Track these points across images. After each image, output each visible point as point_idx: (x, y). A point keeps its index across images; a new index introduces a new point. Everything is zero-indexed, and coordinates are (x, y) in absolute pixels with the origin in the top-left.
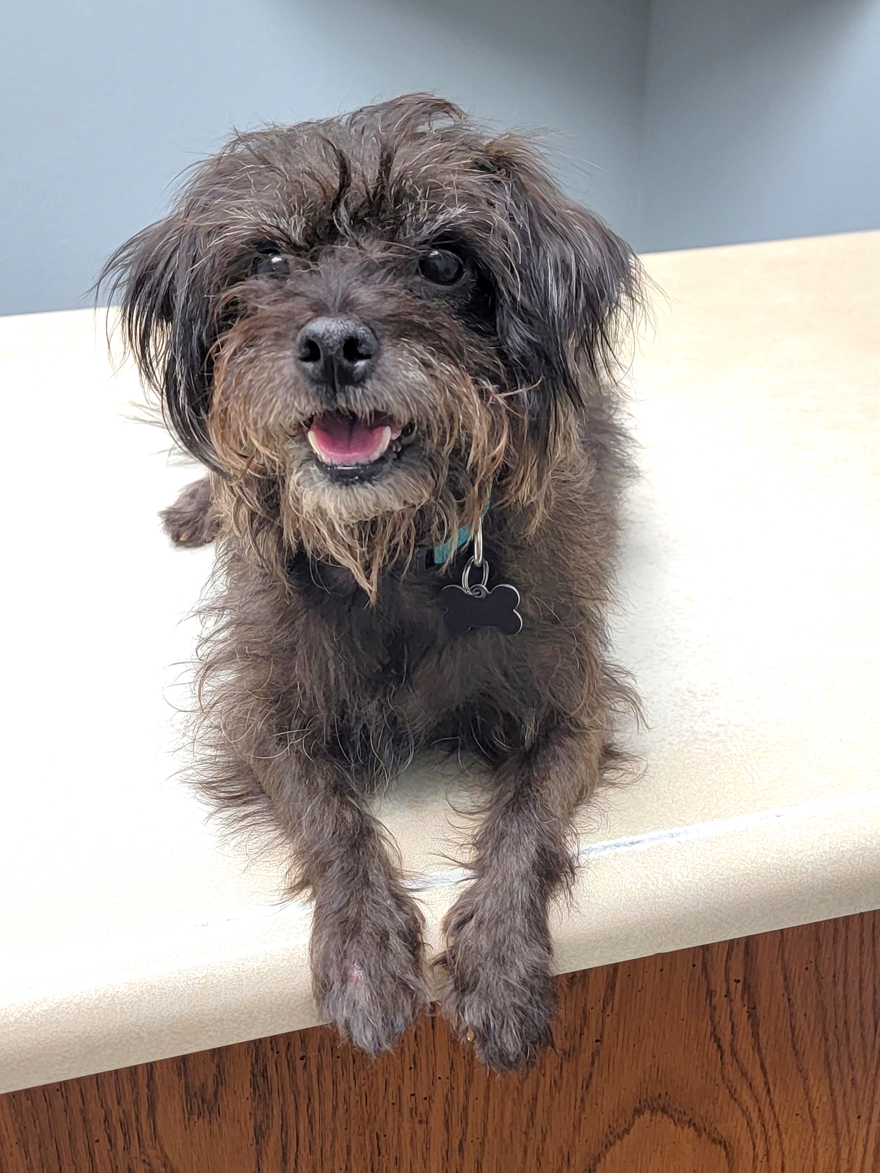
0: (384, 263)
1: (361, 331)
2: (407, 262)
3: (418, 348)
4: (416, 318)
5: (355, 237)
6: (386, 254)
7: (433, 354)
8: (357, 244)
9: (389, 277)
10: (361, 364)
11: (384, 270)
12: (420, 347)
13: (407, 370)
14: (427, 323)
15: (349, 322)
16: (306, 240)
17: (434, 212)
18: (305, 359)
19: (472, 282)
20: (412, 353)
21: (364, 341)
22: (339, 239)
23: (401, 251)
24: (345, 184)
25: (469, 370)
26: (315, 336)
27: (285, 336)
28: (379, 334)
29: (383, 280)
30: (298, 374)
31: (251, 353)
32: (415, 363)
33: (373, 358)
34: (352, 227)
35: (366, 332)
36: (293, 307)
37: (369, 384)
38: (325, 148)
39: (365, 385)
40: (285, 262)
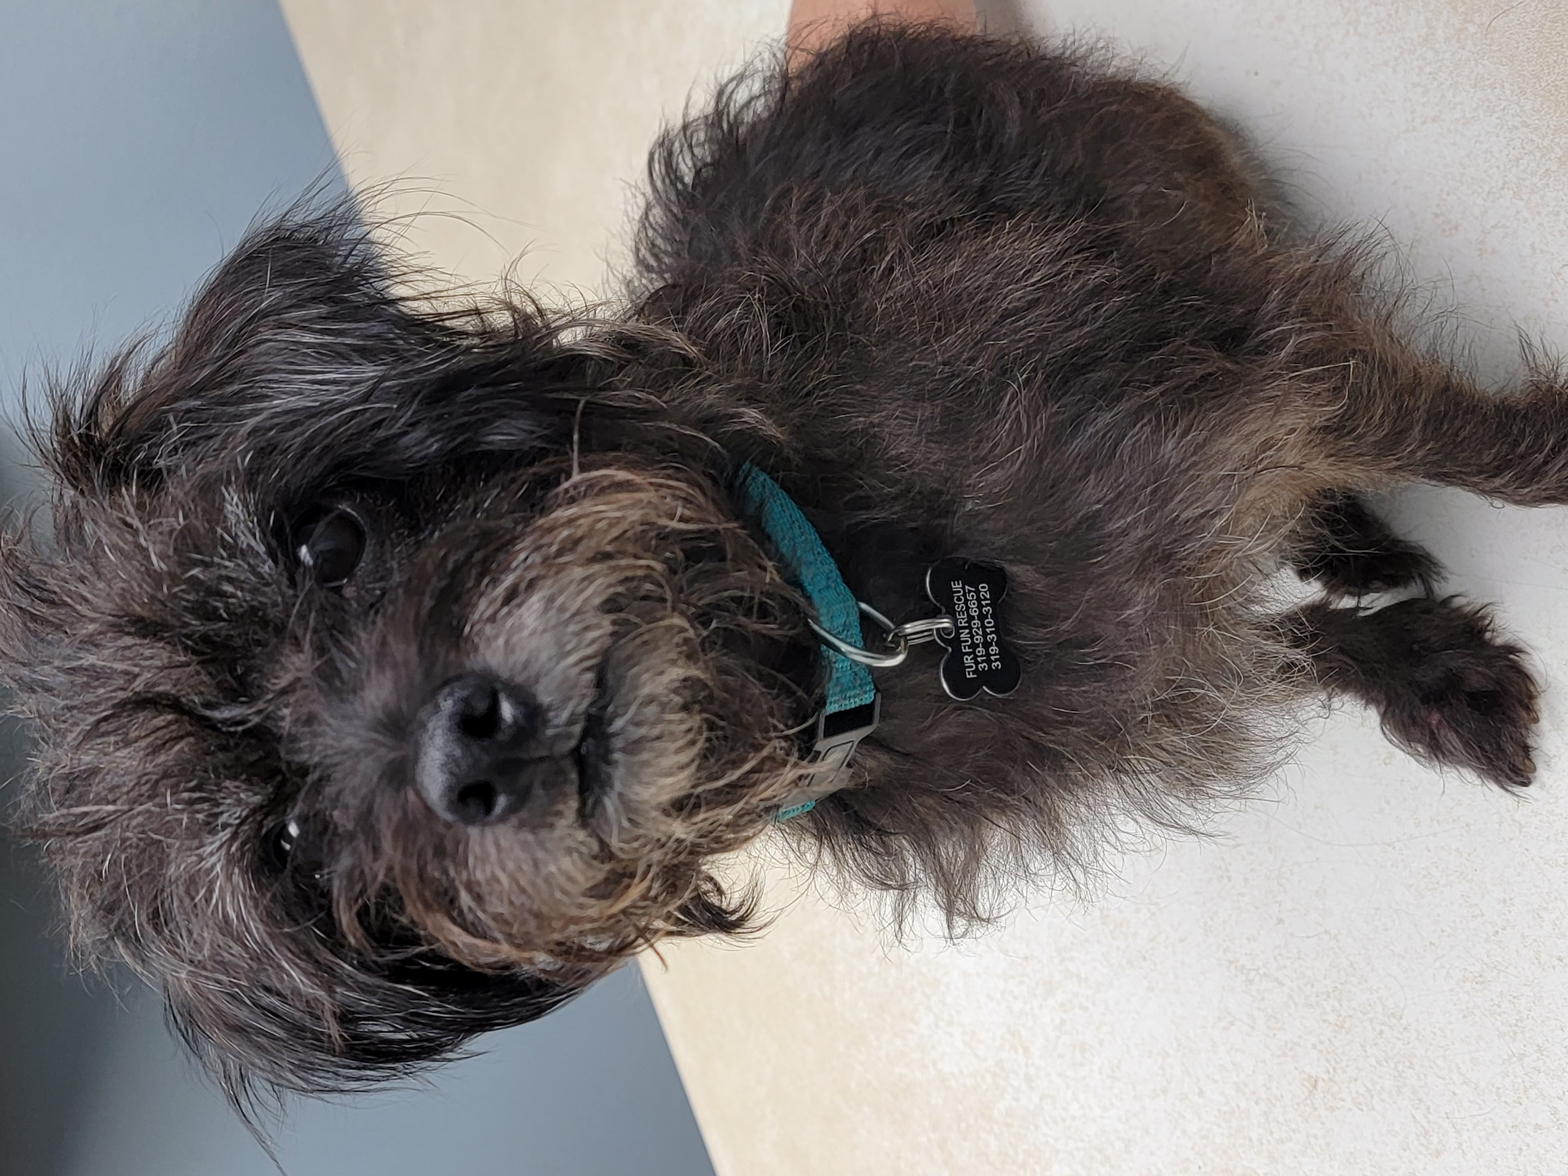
0: (321, 650)
1: (447, 705)
2: (322, 610)
3: (483, 607)
4: (428, 602)
5: (270, 696)
6: (307, 646)
7: (495, 582)
8: (284, 692)
9: (346, 643)
10: (507, 710)
11: (334, 650)
12: (483, 604)
13: (520, 628)
14: (437, 583)
15: (430, 726)
16: (265, 781)
17: (234, 552)
18: (488, 807)
19: (362, 499)
20: (492, 619)
21: (466, 701)
22: (269, 724)
23: (303, 617)
24: (175, 705)
25: (527, 521)
26: (450, 789)
27: (442, 838)
28: (452, 673)
29: (350, 655)
30: (514, 820)
31: (465, 899)
32: (509, 614)
33: (499, 686)
34: (252, 700)
35: (451, 694)
36: (390, 818)
37: (545, 699)
38: (103, 735)
39: (545, 705)
40: (302, 821)
